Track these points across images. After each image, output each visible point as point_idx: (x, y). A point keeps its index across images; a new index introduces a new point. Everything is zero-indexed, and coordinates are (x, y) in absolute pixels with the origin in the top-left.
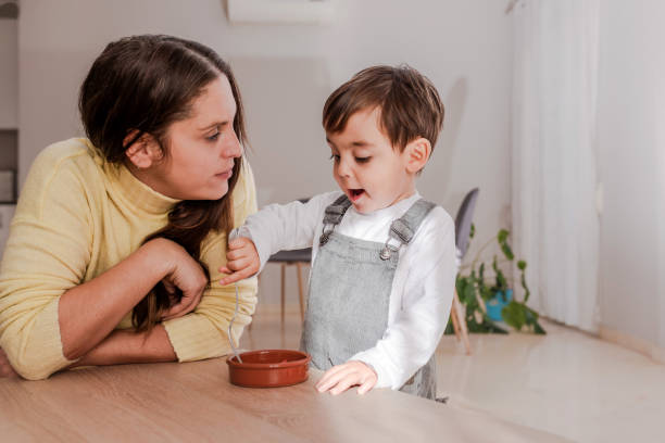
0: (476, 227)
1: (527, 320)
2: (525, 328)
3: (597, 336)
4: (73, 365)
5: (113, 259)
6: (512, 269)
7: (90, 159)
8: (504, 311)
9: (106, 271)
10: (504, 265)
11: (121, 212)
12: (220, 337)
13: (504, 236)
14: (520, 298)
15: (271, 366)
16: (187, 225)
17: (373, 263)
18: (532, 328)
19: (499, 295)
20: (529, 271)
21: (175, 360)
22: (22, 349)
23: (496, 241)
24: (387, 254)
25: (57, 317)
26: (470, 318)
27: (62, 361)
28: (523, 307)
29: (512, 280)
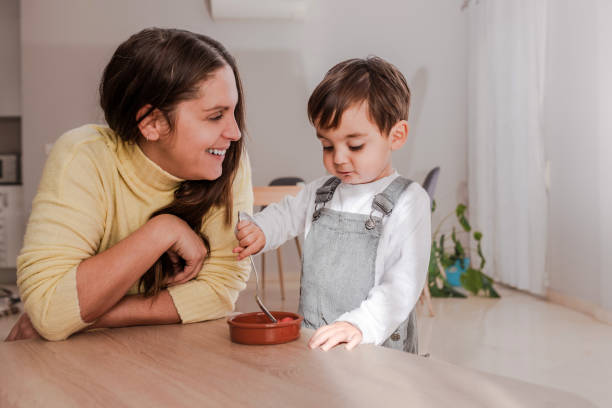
0: (437, 203)
1: (482, 285)
2: (481, 292)
3: (545, 299)
4: (88, 328)
5: (123, 233)
6: (469, 240)
7: (104, 144)
8: (463, 277)
9: (117, 243)
10: (462, 236)
11: (131, 190)
12: (219, 301)
13: (461, 210)
14: (476, 265)
15: (268, 326)
16: (190, 202)
17: (359, 233)
18: (488, 292)
19: (457, 263)
20: (484, 241)
21: (178, 322)
22: (44, 313)
23: (454, 216)
24: (372, 224)
25: (75, 283)
26: (432, 284)
27: (80, 323)
28: (480, 274)
29: (469, 249)
